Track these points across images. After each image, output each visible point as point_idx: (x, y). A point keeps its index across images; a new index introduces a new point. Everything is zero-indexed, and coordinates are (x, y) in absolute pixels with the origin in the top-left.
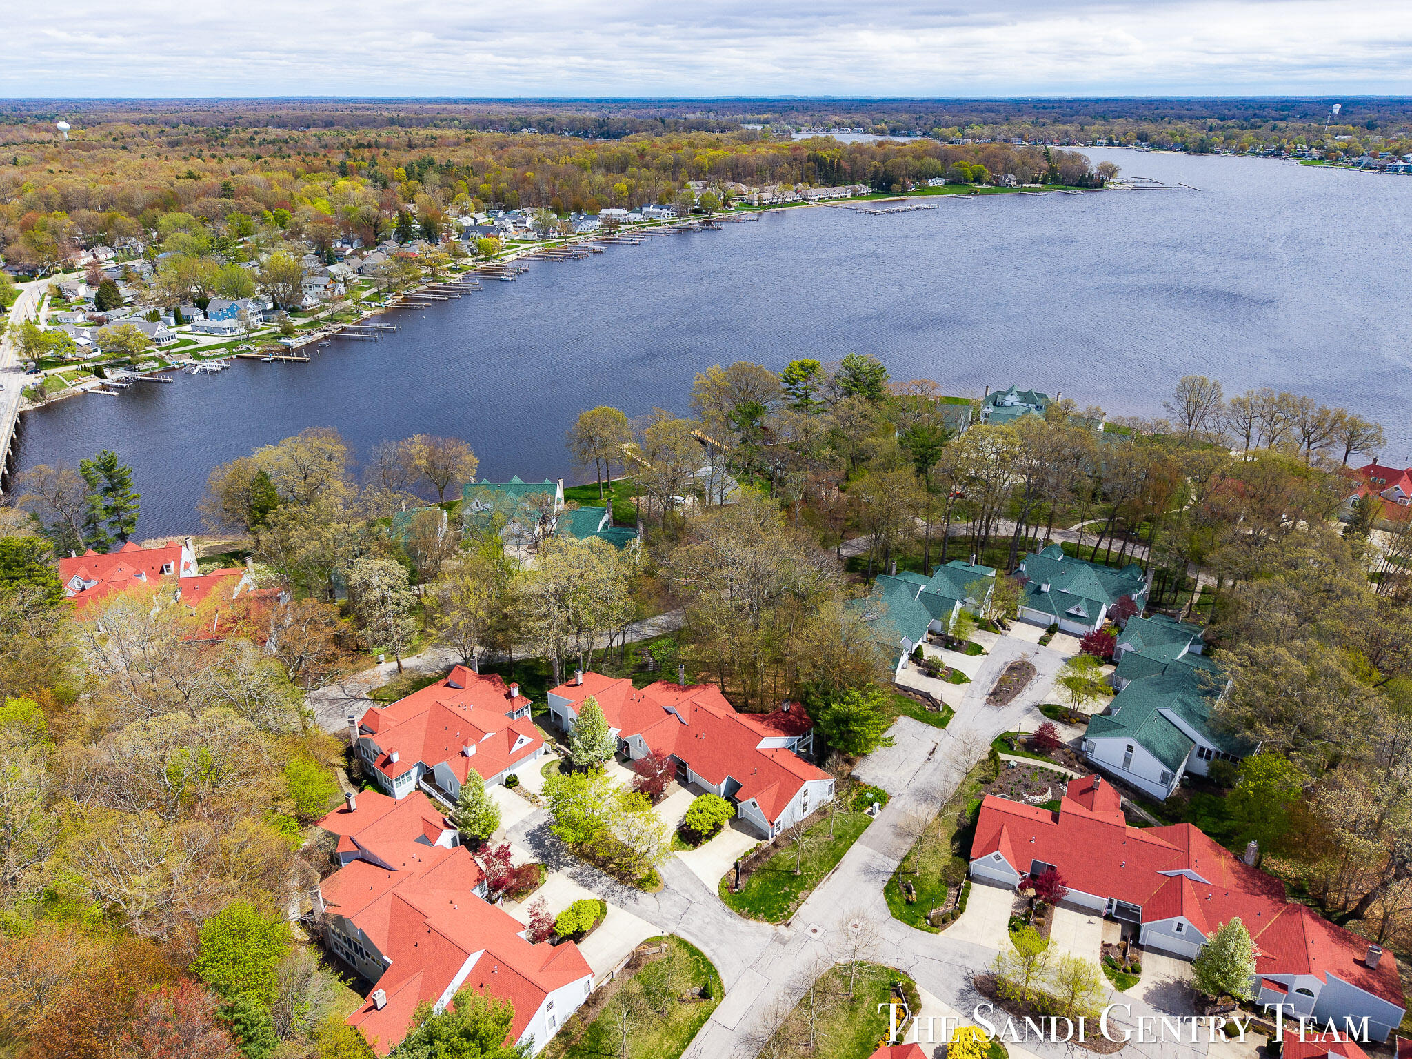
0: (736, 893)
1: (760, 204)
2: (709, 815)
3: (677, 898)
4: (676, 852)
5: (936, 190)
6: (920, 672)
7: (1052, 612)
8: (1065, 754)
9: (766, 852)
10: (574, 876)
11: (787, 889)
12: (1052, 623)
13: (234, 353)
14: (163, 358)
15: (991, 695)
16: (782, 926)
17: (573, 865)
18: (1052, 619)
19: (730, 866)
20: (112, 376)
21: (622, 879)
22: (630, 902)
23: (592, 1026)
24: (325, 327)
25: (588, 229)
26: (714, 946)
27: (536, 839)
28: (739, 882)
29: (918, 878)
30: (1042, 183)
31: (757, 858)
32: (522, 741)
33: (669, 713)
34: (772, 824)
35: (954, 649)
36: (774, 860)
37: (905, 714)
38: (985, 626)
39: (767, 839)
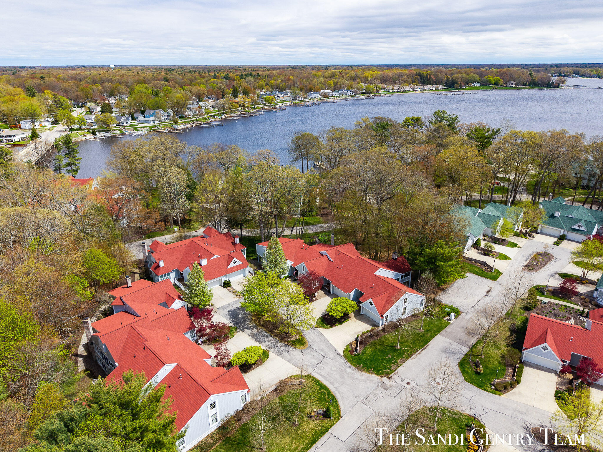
0: (355, 355)
1: (392, 91)
2: (341, 307)
3: (315, 354)
4: (318, 328)
5: (476, 88)
6: (478, 253)
7: (562, 228)
8: (581, 299)
9: (377, 334)
10: (252, 335)
11: (390, 356)
12: (562, 234)
13: (152, 129)
14: (122, 130)
15: (525, 266)
16: (386, 378)
17: (253, 329)
18: (562, 232)
19: (352, 339)
20: (98, 135)
21: (282, 340)
22: (285, 353)
23: (244, 426)
24: (193, 123)
25: (314, 97)
26: (337, 385)
27: (233, 314)
28: (358, 348)
29: (483, 359)
30: (528, 86)
31: (371, 336)
32: (235, 262)
33: (322, 255)
34: (382, 316)
35: (499, 244)
36: (383, 339)
37: (470, 272)
38: (518, 235)
39: (378, 326)
